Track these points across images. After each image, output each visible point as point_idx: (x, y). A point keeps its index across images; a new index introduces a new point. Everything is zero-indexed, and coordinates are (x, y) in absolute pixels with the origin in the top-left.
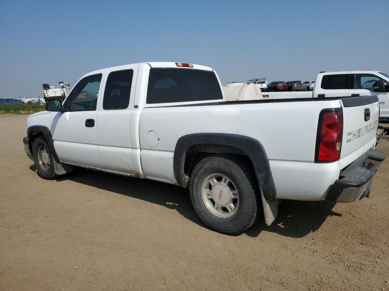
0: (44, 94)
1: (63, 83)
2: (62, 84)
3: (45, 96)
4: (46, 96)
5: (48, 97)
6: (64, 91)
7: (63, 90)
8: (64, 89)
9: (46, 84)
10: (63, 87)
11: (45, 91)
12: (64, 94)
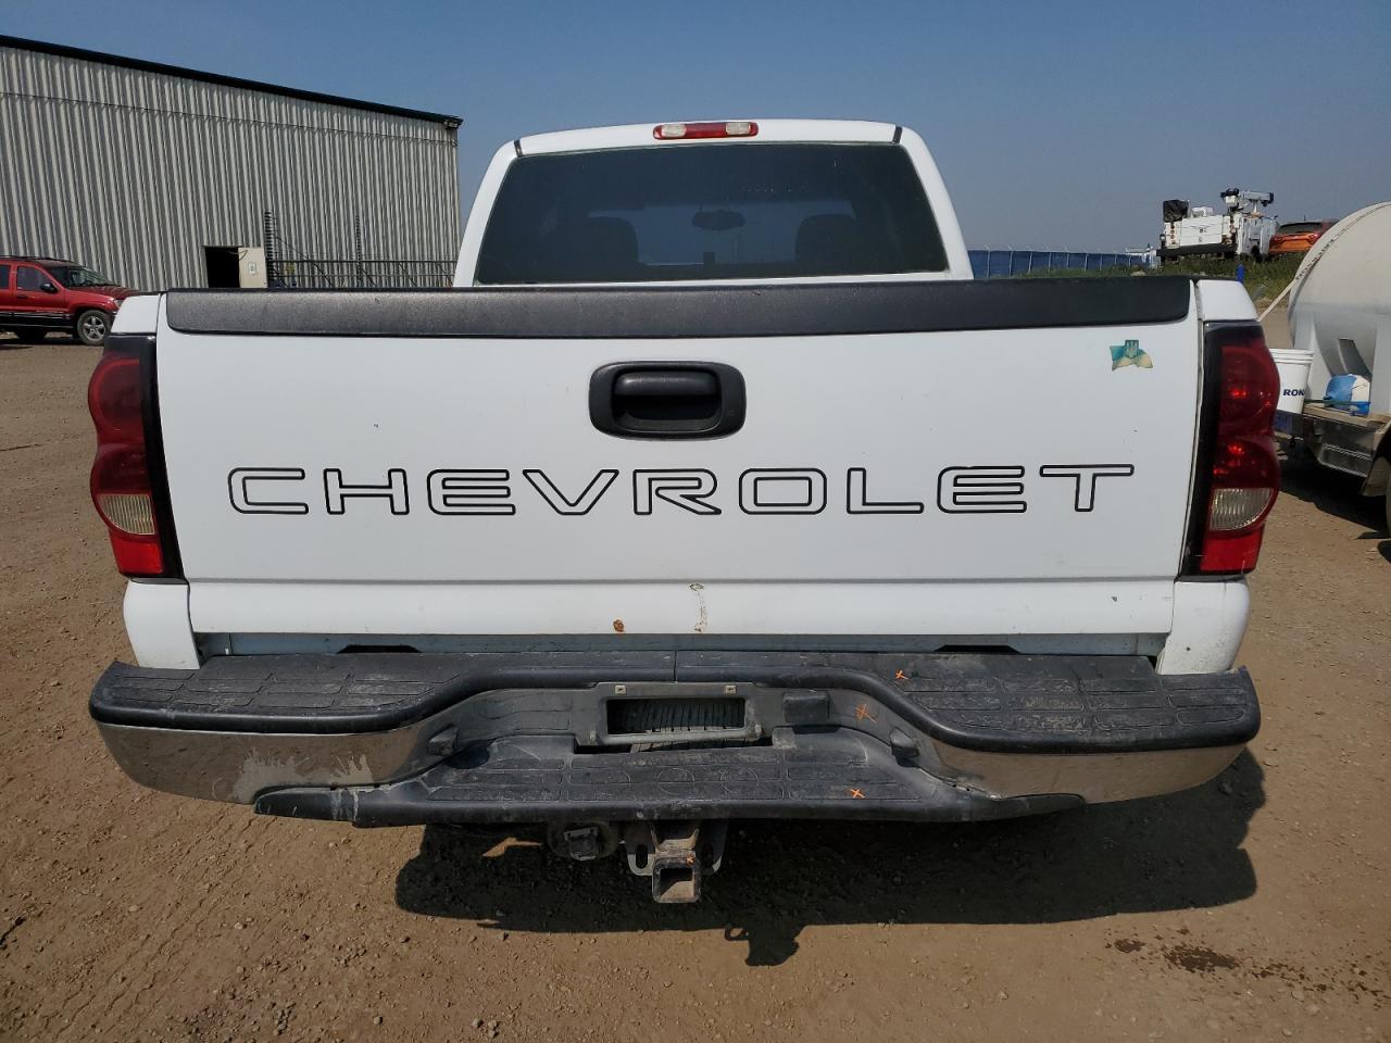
0: (1162, 235)
1: (1236, 193)
2: (1231, 200)
3: (1163, 243)
4: (1167, 245)
5: (1175, 247)
6: (1236, 225)
7: (1232, 221)
8: (1237, 216)
9: (1175, 202)
10: (1234, 209)
11: (1168, 225)
12: (1234, 236)
